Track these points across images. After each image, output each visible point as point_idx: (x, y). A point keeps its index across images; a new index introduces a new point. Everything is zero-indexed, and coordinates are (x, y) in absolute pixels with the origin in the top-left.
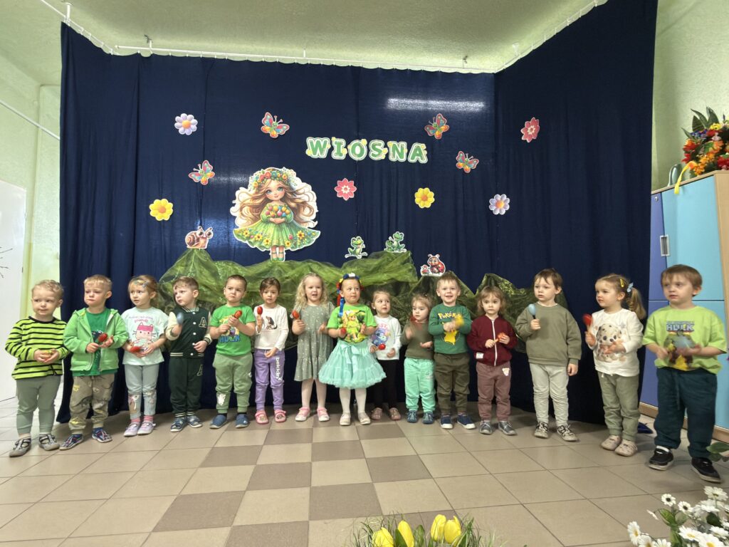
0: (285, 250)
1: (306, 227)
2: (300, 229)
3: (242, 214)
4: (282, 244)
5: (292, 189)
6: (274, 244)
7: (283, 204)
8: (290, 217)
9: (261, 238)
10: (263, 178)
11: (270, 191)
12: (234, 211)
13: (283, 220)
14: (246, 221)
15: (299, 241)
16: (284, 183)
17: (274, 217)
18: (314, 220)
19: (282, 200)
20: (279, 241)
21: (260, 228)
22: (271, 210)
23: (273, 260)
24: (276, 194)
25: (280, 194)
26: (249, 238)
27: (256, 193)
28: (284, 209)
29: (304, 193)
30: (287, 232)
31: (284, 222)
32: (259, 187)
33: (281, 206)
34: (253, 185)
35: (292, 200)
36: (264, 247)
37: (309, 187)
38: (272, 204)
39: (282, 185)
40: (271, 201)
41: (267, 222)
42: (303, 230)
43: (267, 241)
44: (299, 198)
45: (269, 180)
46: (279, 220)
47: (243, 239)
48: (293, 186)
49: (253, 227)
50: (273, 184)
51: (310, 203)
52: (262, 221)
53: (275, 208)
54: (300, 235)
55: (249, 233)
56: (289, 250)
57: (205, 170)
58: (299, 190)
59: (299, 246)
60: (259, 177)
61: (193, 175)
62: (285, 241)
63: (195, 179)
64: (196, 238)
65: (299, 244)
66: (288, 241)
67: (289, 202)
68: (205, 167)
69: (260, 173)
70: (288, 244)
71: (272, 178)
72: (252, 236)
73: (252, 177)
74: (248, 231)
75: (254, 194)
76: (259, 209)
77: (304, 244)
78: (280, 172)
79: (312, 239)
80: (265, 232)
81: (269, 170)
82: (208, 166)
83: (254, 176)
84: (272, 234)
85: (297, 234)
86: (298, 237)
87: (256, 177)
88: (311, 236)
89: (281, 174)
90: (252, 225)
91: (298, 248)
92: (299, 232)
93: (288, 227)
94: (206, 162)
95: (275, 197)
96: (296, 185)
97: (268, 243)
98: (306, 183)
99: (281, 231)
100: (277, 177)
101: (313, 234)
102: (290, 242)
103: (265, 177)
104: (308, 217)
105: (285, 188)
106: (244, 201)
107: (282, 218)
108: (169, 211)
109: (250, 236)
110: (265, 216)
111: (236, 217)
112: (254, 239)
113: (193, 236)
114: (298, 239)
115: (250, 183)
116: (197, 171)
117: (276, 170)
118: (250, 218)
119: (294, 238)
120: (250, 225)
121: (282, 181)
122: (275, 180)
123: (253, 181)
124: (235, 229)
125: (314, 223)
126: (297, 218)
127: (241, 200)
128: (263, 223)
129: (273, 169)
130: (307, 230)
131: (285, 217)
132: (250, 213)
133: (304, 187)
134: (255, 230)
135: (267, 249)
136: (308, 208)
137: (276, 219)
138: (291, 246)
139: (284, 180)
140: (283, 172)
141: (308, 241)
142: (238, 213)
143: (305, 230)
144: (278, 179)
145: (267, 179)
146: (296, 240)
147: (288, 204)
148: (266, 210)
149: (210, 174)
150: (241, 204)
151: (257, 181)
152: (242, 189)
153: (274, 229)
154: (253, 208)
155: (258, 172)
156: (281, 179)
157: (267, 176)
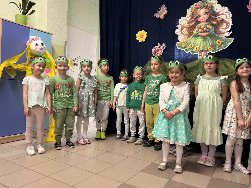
0: (207, 53)
1: (223, 37)
2: (219, 38)
3: (182, 33)
4: (206, 49)
5: (214, 12)
6: (201, 49)
7: (207, 23)
8: (212, 31)
9: (193, 47)
10: (196, 9)
11: (200, 16)
12: (177, 32)
13: (207, 33)
14: (184, 37)
15: (218, 46)
16: (209, 9)
17: (201, 32)
18: (229, 31)
19: (207, 21)
20: (204, 47)
21: (193, 40)
22: (200, 28)
23: (200, 60)
24: (203, 17)
25: (206, 17)
26: (185, 47)
27: (191, 19)
28: (208, 26)
29: (223, 14)
30: (210, 41)
31: (208, 35)
32: (193, 15)
34: (189, 14)
35: (214, 20)
36: (194, 52)
37: (227, 9)
38: (201, 24)
39: (208, 11)
40: (200, 22)
41: (197, 36)
42: (221, 39)
43: (196, 48)
44: (220, 18)
45: (199, 10)
46: (205, 34)
47: (182, 48)
48: (215, 10)
49: (188, 40)
50: (202, 12)
51: (226, 20)
52: (194, 36)
53: (202, 26)
54: (219, 42)
55: (185, 44)
56: (211, 53)
57: (163, 10)
58: (220, 12)
59: (218, 49)
60: (193, 8)
61: (156, 15)
62: (208, 47)
63: (157, 16)
64: (157, 50)
65: (218, 48)
66: (210, 47)
67: (212, 21)
68: (163, 9)
69: (194, 6)
70: (210, 49)
71: (201, 7)
72: (187, 46)
73: (189, 9)
74: (185, 43)
75: (189, 20)
76: (192, 29)
77: (221, 48)
78: (207, 2)
79: (227, 44)
80: (195, 43)
81: (199, 3)
82: (164, 8)
83: (190, 8)
84: (199, 43)
85: (217, 42)
86: (217, 44)
87: (191, 9)
88: (227, 42)
89: (207, 4)
90: (187, 39)
91: (217, 51)
92: (218, 41)
93: (211, 38)
94: (163, 6)
95: (203, 19)
96: (218, 9)
97: (197, 49)
98: (224, 7)
99: (206, 41)
100: (204, 6)
101: (228, 41)
102: (211, 47)
103: (197, 8)
104: (225, 30)
105: (210, 13)
106: (184, 25)
107: (206, 33)
108: (145, 36)
109: (186, 46)
110: (196, 32)
111: (178, 35)
112: (188, 47)
113: (155, 49)
114: (217, 45)
115: (187, 13)
116: (159, 12)
117: (204, 2)
118: (187, 35)
119: (214, 44)
120: (186, 39)
121: (208, 8)
122: (203, 9)
123: (189, 12)
124: (178, 43)
125: (229, 33)
126: (217, 31)
127: (182, 25)
128: (194, 37)
129: (202, 2)
130: (224, 39)
131: (209, 31)
132: (187, 32)
133: (223, 10)
134: (189, 42)
135: (196, 53)
136: (225, 24)
137: (203, 33)
138: (212, 50)
139: (209, 7)
140: (209, 2)
141: (224, 46)
142: (180, 32)
143: (222, 39)
144: (205, 7)
145: (198, 9)
146: (216, 46)
147: (211, 23)
148: (196, 29)
149: (165, 12)
150: (181, 27)
151: (191, 11)
152: (183, 18)
153: (201, 40)
154: (189, 28)
155: (193, 5)
156: (207, 7)
157: (198, 7)
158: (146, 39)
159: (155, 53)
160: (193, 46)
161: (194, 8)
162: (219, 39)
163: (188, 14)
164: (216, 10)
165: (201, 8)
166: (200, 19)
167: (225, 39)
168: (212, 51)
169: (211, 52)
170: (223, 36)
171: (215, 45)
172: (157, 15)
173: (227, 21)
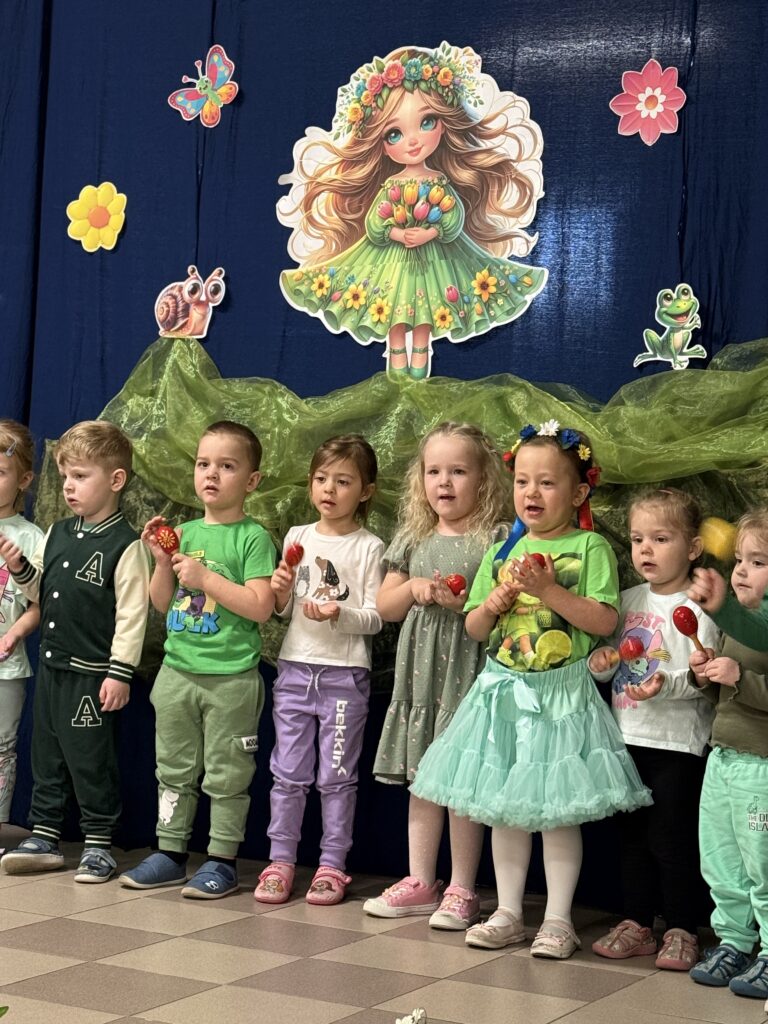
0: (432, 339)
1: (505, 258)
2: (483, 262)
3: (311, 220)
4: (423, 319)
5: (464, 117)
6: (400, 319)
7: (433, 177)
8: (454, 220)
9: (362, 301)
10: (381, 87)
11: (397, 132)
12: (287, 211)
13: (432, 232)
14: (322, 242)
15: (478, 307)
16: (442, 100)
17: (402, 225)
18: (532, 228)
19: (433, 162)
20: (414, 306)
21: (363, 265)
22: (397, 200)
24: (415, 141)
25: (427, 140)
26: (326, 300)
27: (356, 143)
28: (435, 193)
29: (503, 131)
30: (441, 276)
31: (435, 240)
32: (365, 123)
33: (430, 185)
34: (349, 115)
35: (464, 160)
36: (371, 332)
37: (523, 105)
39: (436, 107)
40: (401, 167)
41: (383, 243)
42: (492, 266)
43: (380, 311)
44: (489, 151)
45: (396, 94)
46: (420, 234)
47: (311, 303)
48: (470, 108)
49: (343, 261)
50: (408, 108)
51: (520, 167)
53: (409, 192)
54: (484, 286)
55: (327, 284)
56: (445, 339)
57: (213, 78)
58: (489, 121)
59: (478, 323)
60: (367, 85)
61: (180, 99)
62: (432, 308)
63: (184, 109)
64: (181, 305)
65: (478, 318)
66: (442, 308)
67: (454, 167)
68: (214, 67)
69: (370, 70)
70: (443, 318)
71: (408, 85)
72: (337, 294)
73: (346, 87)
74: (327, 277)
75: (348, 148)
76: (361, 202)
77: (493, 319)
78: (431, 59)
79: (520, 297)
80: (374, 278)
81: (397, 57)
82: (220, 62)
83: (353, 83)
84: (394, 284)
85: (474, 283)
86: (477, 292)
87: (358, 88)
88: (519, 289)
89: (436, 68)
90: (339, 256)
91: (473, 334)
92: (478, 275)
93: (446, 258)
94: (217, 51)
95: (410, 152)
96: (482, 103)
97: (383, 318)
98: (511, 93)
99: (423, 274)
100: (422, 80)
101: (526, 279)
102: (448, 310)
103: (385, 86)
104: (512, 220)
105: (443, 118)
106: (319, 175)
107: (427, 228)
108: (117, 221)
109: (332, 293)
110: (378, 221)
111: (292, 229)
112: (341, 302)
113: (174, 297)
114: (475, 300)
115: (339, 109)
116: (192, 85)
117: (421, 53)
118: (335, 231)
119: (462, 295)
120: (333, 256)
121: (436, 91)
122: (416, 92)
123: (347, 102)
124: (287, 272)
125: (528, 241)
126: (477, 224)
127: (310, 173)
128: (370, 248)
129: (410, 52)
130: (508, 267)
131: (438, 222)
132: (336, 216)
133: (504, 109)
134: (347, 272)
135: (378, 336)
136: (515, 186)
137: (409, 231)
138: (453, 327)
139: (444, 87)
140: (441, 58)
141: (507, 307)
142: (300, 216)
143: (498, 267)
144: (423, 85)
145: (391, 90)
146: (469, 303)
147: (449, 176)
148: (381, 201)
149: (227, 91)
150: (308, 184)
151: (359, 101)
152: (314, 133)
153: (403, 268)
154: (344, 196)
155: (364, 68)
156: (433, 86)
157: (391, 81)
158: (121, 236)
159: (170, 324)
160: (367, 298)
161: (371, 85)
162: (484, 266)
163: (341, 114)
164: (475, 105)
165: (406, 90)
166: (400, 149)
167: (511, 267)
168: (453, 331)
169: (448, 335)
170: (502, 254)
171: (466, 298)
172: (184, 104)
173: (520, 175)
